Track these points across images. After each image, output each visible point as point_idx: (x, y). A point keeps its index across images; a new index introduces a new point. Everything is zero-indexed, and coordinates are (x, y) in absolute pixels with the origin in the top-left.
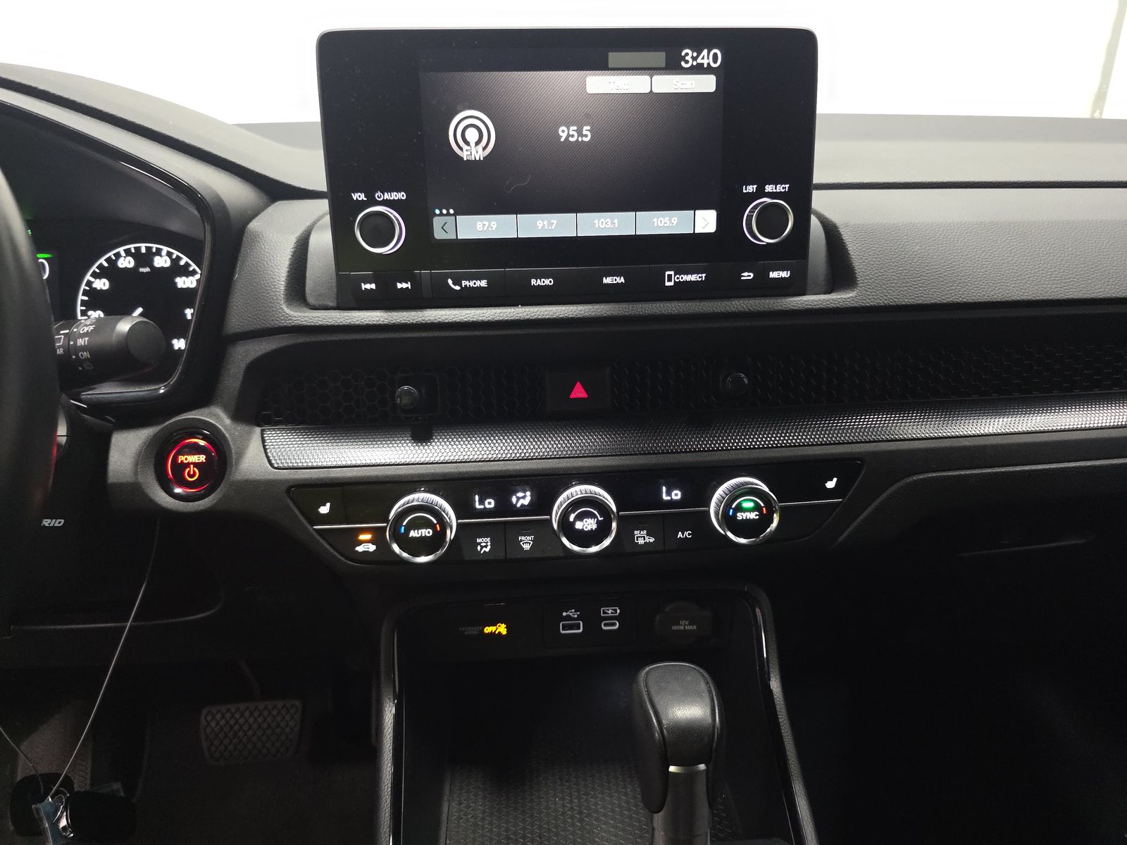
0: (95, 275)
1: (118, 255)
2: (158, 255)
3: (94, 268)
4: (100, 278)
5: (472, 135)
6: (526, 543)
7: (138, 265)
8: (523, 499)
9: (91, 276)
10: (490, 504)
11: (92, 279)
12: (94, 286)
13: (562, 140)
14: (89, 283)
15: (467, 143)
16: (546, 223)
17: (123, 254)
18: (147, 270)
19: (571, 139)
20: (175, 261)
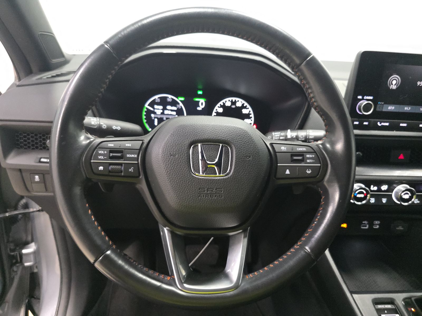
2: (238, 102)
3: (218, 105)
5: (394, 82)
6: (384, 200)
7: (232, 105)
8: (384, 187)
9: (217, 107)
10: (375, 188)
12: (218, 111)
13: (418, 85)
14: (216, 110)
15: (392, 84)
16: (407, 108)
18: (234, 107)
19: (420, 85)
20: (243, 104)
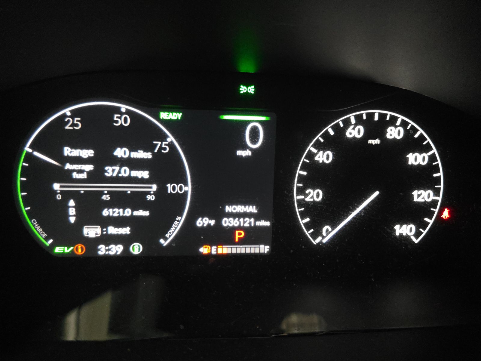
0: (319, 146)
1: (347, 123)
2: (392, 125)
3: (319, 137)
4: (324, 150)
7: (369, 135)
9: (314, 146)
11: (314, 151)
12: (316, 158)
14: (311, 156)
17: (353, 121)
18: (377, 141)
20: (409, 133)
